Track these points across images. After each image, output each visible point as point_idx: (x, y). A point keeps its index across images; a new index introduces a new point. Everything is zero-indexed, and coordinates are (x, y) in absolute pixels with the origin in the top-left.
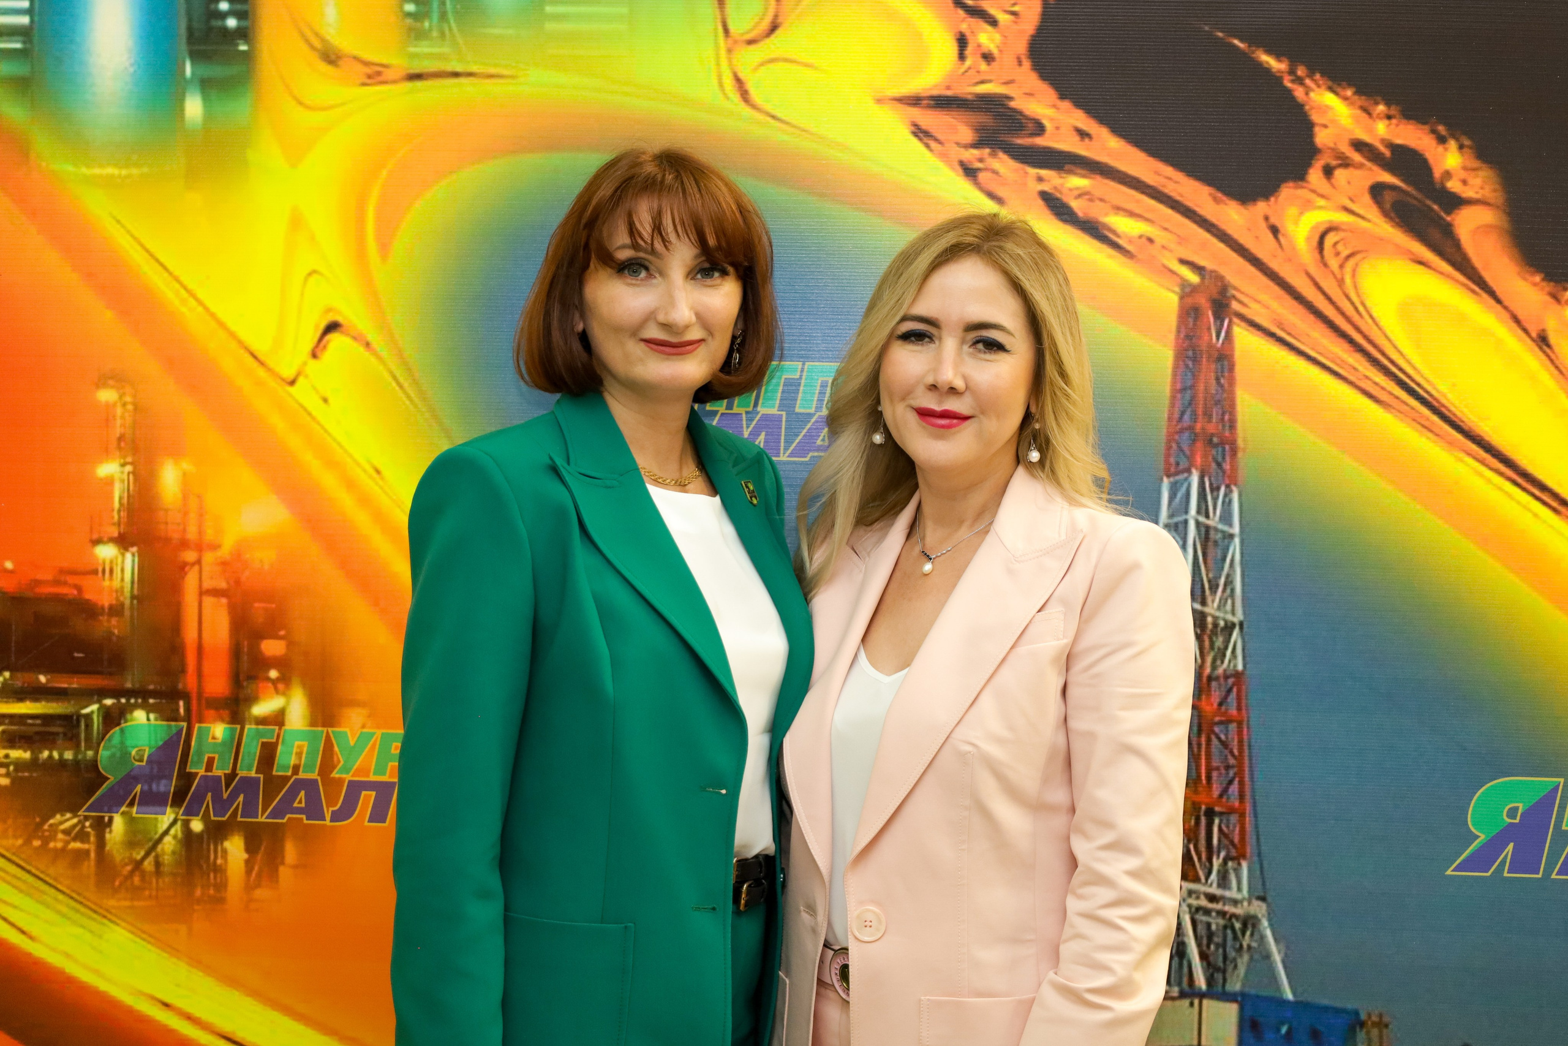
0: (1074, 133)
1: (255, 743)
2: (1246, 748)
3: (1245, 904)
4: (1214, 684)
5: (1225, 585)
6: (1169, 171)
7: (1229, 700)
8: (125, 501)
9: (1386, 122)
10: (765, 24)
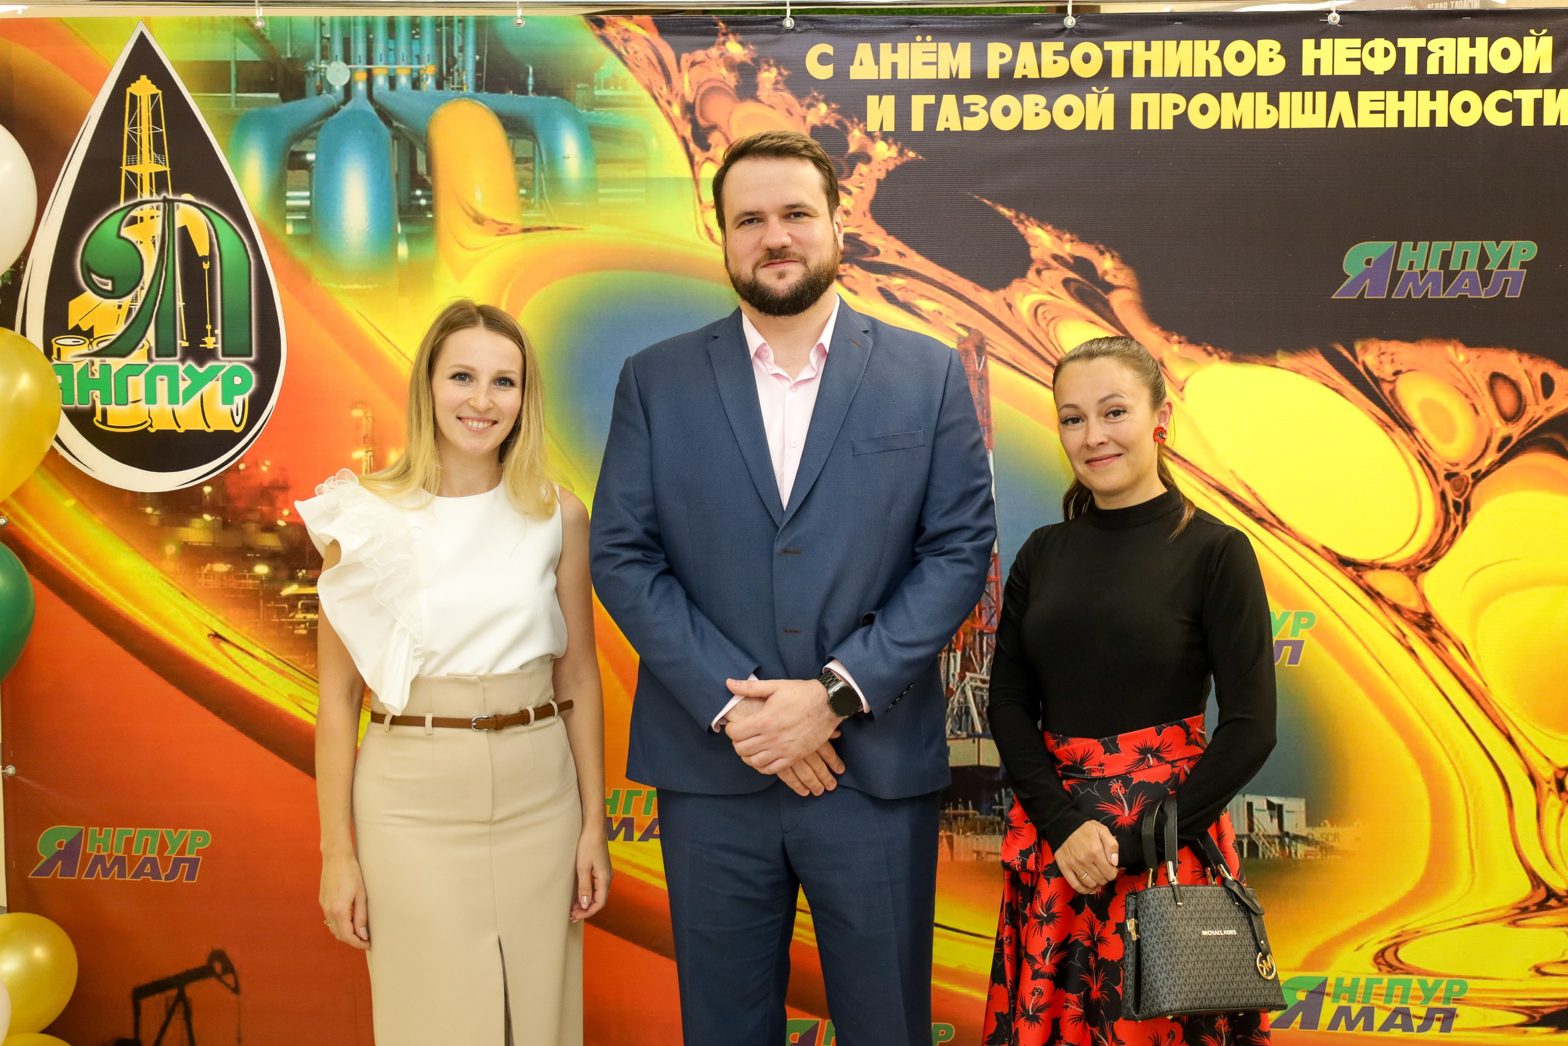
0: (897, 254)
9: (1071, 244)
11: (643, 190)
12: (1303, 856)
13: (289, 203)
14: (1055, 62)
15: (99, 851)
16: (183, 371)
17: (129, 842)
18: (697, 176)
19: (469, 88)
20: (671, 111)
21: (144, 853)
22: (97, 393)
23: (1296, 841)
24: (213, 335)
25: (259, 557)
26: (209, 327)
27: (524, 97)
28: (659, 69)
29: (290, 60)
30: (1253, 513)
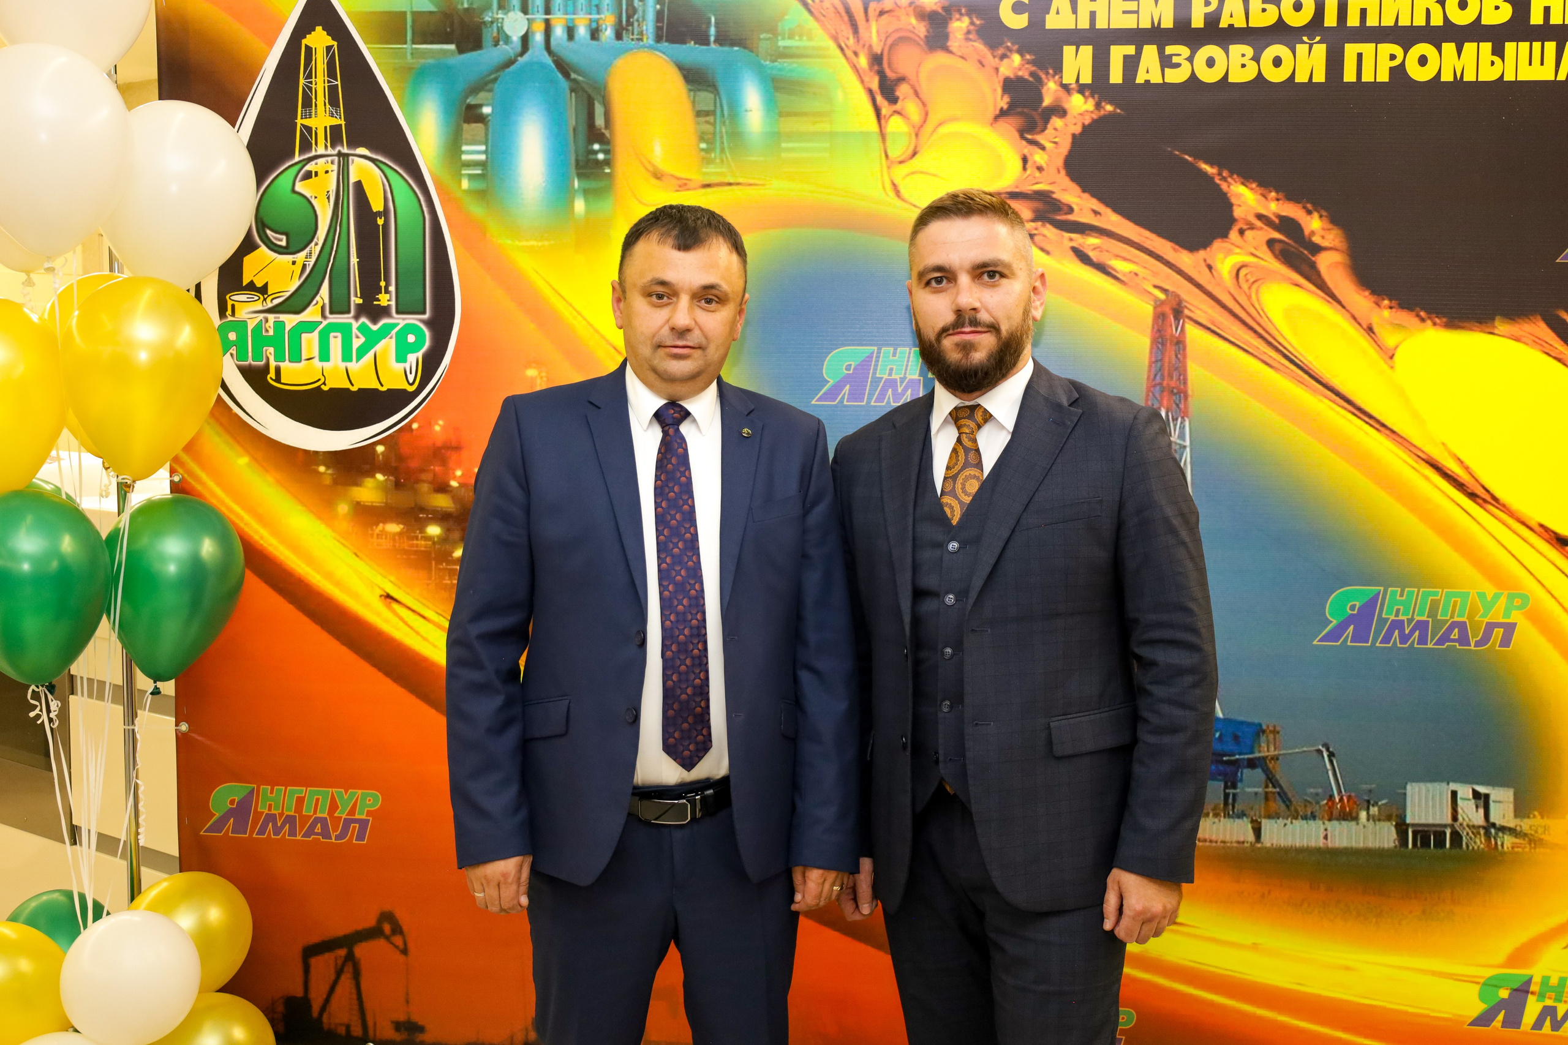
0: (1091, 212)
6: (1147, 233)
9: (1276, 202)
10: (910, 152)
11: (827, 145)
12: (1510, 849)
13: (464, 157)
14: (1264, 10)
15: (270, 809)
16: (357, 329)
17: (300, 801)
18: (883, 129)
19: (649, 39)
20: (858, 62)
21: (315, 812)
22: (271, 350)
23: (1503, 833)
24: (387, 292)
25: (431, 518)
26: (383, 284)
27: (705, 47)
28: (846, 18)
29: (467, 10)
30: (1465, 488)
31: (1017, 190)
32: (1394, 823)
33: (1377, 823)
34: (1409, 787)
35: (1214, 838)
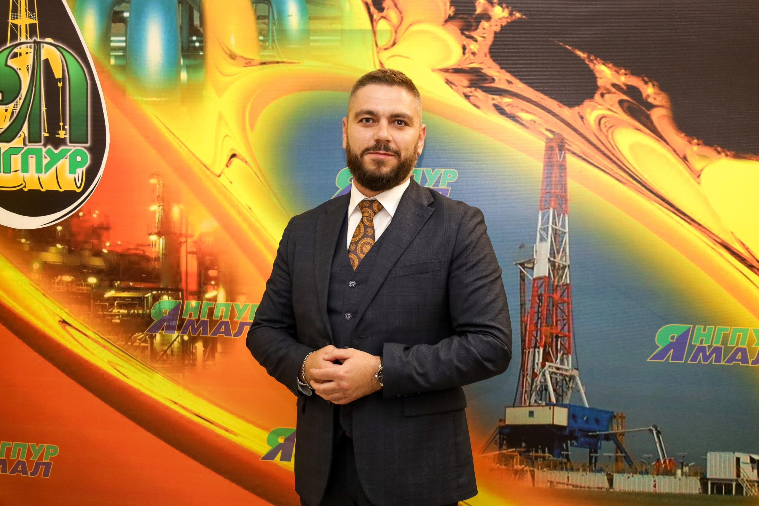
0: (506, 82)
1: (206, 308)
2: (570, 312)
3: (570, 371)
4: (558, 288)
5: (563, 251)
6: (542, 95)
7: (564, 294)
8: (160, 219)
9: (625, 76)
10: (391, 42)
11: (339, 38)
13: (112, 44)
16: (45, 152)
17: (9, 450)
18: (374, 28)
21: (18, 458)
24: (64, 129)
25: (90, 273)
26: (61, 124)
30: (746, 261)
31: (459, 67)
32: (699, 478)
33: (688, 477)
34: (708, 454)
35: (583, 485)
